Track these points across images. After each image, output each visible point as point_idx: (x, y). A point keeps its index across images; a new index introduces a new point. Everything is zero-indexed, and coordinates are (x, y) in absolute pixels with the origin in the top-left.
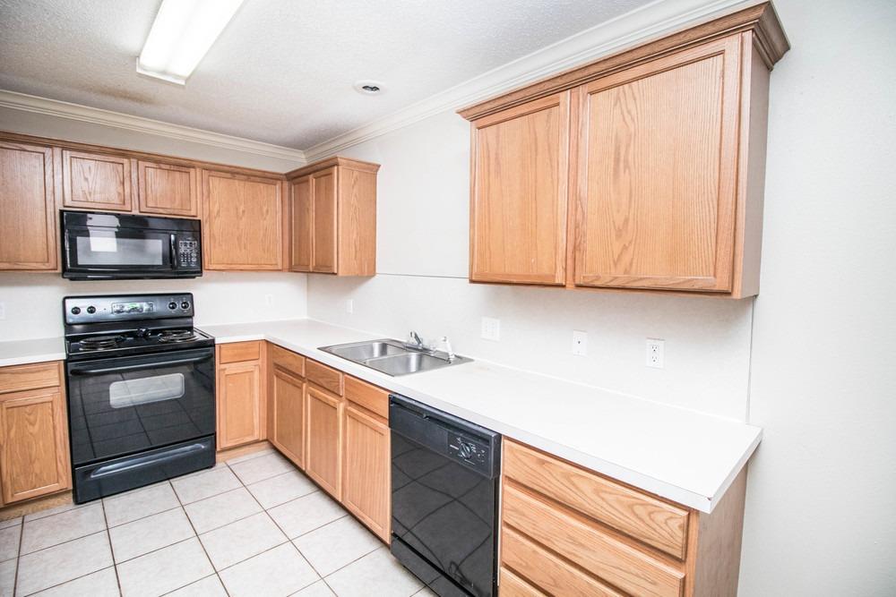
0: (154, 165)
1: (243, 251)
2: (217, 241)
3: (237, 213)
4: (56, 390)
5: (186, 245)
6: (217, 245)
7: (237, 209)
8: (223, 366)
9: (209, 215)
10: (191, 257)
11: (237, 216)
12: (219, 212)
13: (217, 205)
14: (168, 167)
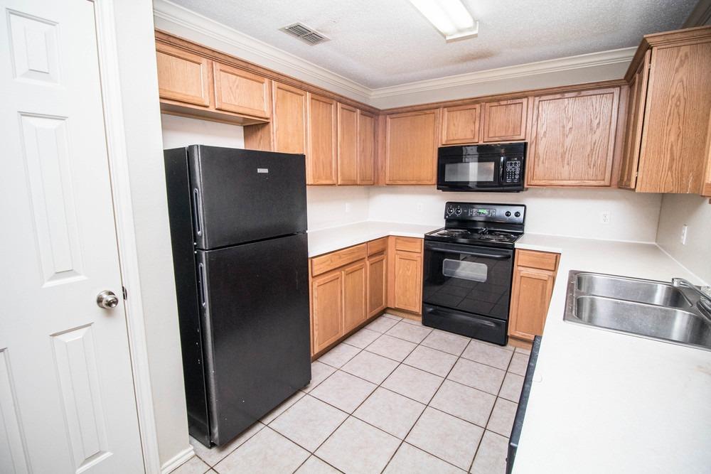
0: (496, 104)
1: (566, 167)
2: (541, 159)
3: (564, 131)
4: (419, 255)
5: (511, 164)
6: (541, 162)
7: (564, 127)
8: (520, 268)
9: (536, 137)
10: (515, 174)
11: (564, 135)
12: (545, 132)
13: (545, 126)
14: (505, 102)
